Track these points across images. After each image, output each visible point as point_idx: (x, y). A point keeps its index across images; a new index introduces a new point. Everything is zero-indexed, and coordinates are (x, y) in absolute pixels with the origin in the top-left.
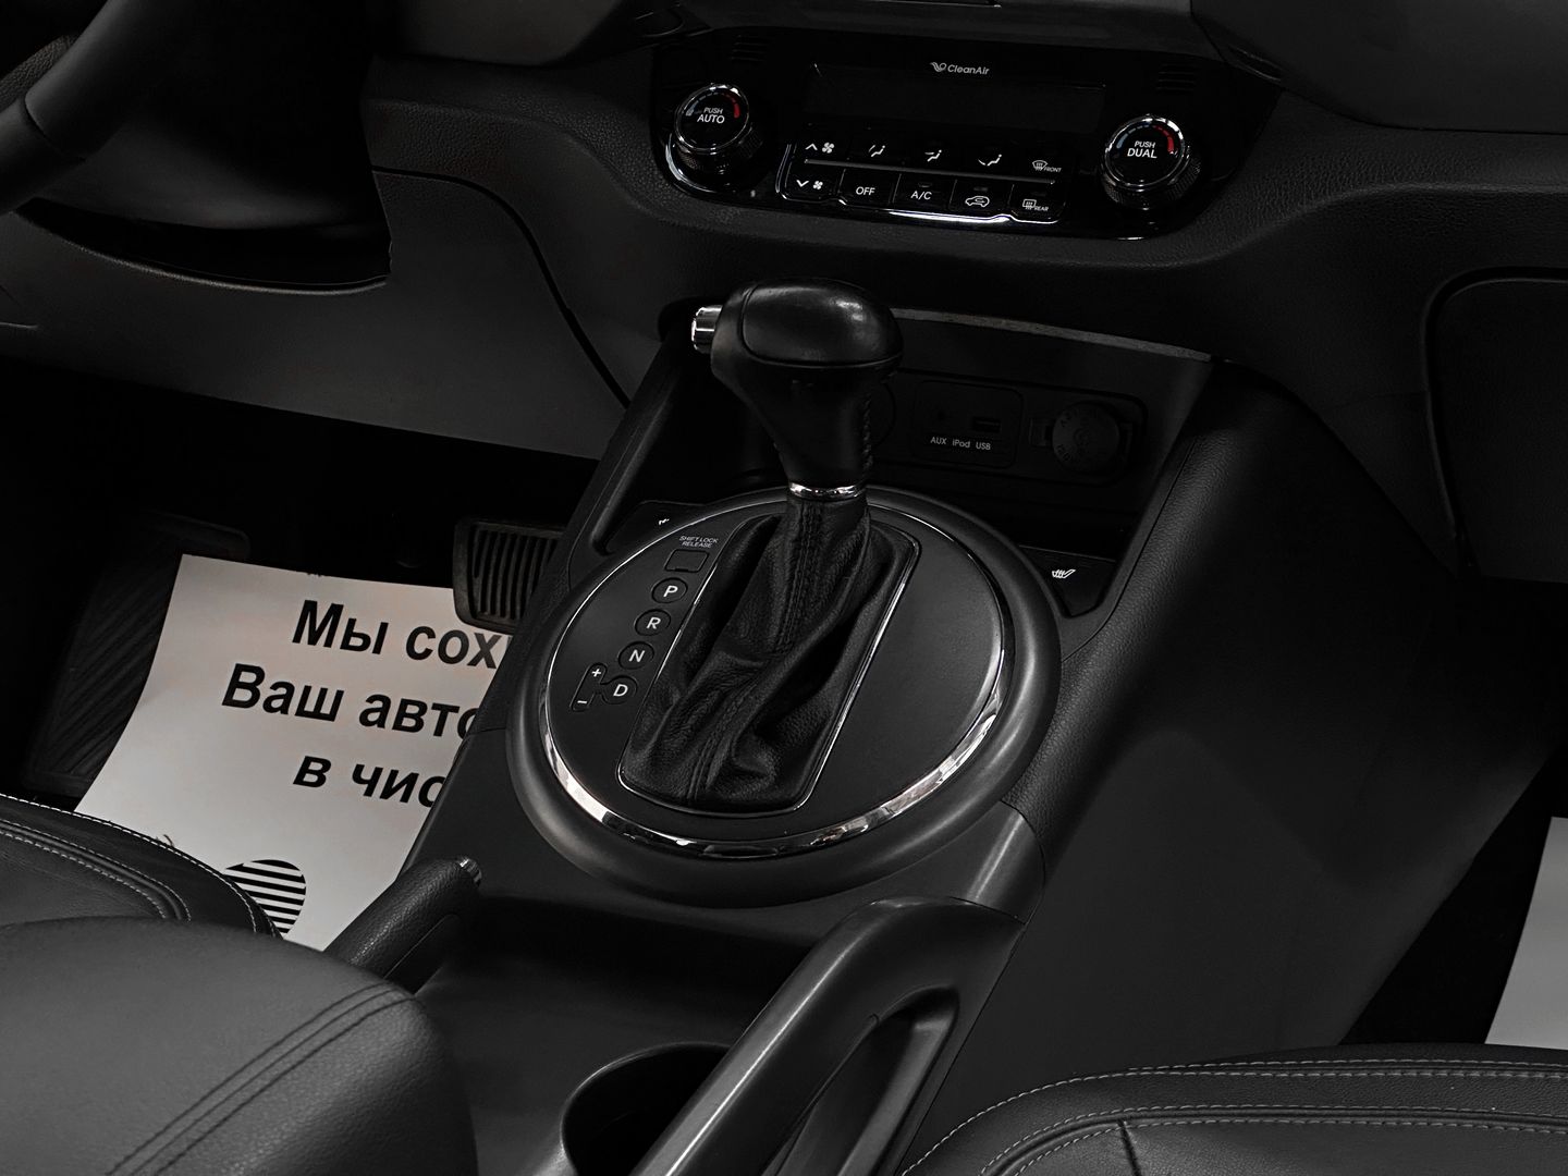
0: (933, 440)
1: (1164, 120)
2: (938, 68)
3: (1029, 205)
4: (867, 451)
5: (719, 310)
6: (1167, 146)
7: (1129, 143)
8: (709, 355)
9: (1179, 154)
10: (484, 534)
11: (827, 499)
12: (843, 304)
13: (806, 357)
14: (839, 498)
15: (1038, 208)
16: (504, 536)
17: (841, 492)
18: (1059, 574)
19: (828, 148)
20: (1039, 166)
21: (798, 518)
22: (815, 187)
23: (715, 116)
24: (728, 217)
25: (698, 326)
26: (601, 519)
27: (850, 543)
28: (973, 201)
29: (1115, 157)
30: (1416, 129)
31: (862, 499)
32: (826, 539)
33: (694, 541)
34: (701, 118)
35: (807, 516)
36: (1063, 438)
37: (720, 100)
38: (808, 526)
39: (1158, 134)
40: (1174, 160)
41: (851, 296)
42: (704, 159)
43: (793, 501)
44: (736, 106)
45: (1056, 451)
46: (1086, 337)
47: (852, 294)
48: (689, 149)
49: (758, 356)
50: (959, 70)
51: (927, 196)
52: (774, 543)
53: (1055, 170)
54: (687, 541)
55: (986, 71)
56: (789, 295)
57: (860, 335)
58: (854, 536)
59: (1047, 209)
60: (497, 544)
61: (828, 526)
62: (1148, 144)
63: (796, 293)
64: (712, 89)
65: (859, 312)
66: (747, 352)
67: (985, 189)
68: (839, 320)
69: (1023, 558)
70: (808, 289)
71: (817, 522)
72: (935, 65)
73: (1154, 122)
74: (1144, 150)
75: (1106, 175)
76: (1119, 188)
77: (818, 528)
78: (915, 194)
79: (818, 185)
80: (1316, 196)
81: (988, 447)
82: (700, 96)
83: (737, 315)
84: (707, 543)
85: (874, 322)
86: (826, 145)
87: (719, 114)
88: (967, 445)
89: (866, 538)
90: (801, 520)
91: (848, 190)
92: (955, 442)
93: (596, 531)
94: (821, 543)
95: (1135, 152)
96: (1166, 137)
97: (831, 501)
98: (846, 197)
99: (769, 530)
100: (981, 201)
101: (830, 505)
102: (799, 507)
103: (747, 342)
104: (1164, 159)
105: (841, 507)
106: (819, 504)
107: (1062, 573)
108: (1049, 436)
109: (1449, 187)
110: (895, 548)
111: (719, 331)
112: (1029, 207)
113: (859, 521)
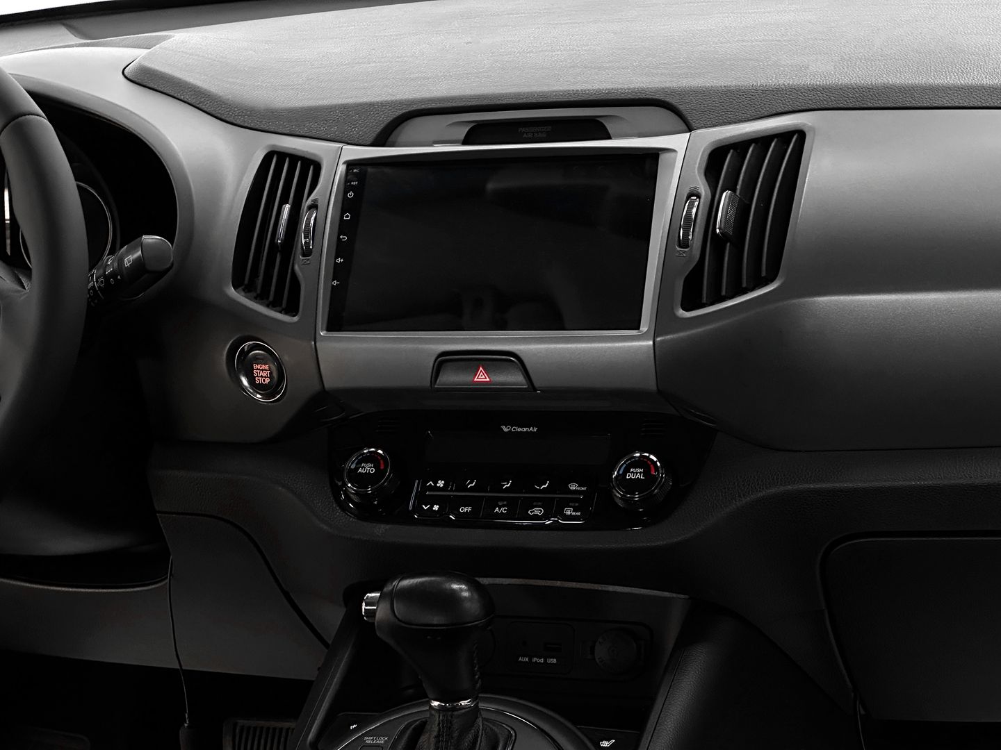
0: (520, 659)
1: (647, 455)
2: (505, 429)
3: (568, 512)
4: (477, 677)
5: (379, 594)
6: (650, 470)
7: (627, 470)
8: (374, 623)
9: (658, 474)
10: (242, 728)
11: (454, 709)
12: (455, 586)
13: (435, 622)
14: (462, 708)
15: (574, 514)
16: (255, 728)
17: (463, 704)
18: (605, 744)
19: (441, 484)
20: (573, 487)
21: (437, 723)
22: (434, 509)
23: (368, 468)
24: (381, 531)
25: (366, 606)
26: (313, 728)
27: (470, 736)
28: (533, 511)
29: (619, 478)
30: (800, 451)
31: (477, 705)
32: (456, 734)
33: (373, 740)
34: (360, 470)
35: (443, 720)
36: (602, 652)
37: (372, 458)
38: (443, 727)
39: (643, 463)
40: (655, 478)
41: (459, 581)
42: (363, 496)
43: (433, 712)
44: (382, 462)
45: (597, 660)
46: (611, 588)
47: (459, 579)
48: (354, 490)
49: (404, 623)
50: (519, 430)
51: (505, 510)
52: (423, 739)
53: (583, 489)
54: (368, 740)
55: (535, 429)
56: (422, 584)
57: (467, 605)
58: (473, 731)
59: (579, 514)
60: (251, 732)
61: (457, 724)
62: (639, 470)
63: (426, 581)
64: (365, 451)
65: (466, 591)
66: (397, 620)
67: (540, 503)
68: (454, 596)
69: (579, 734)
70: (433, 579)
71: (449, 725)
72: (504, 427)
73: (641, 456)
74: (637, 474)
75: (614, 491)
76: (623, 498)
77: (450, 728)
78: (497, 510)
79: (436, 508)
80: (744, 495)
81: (555, 661)
82: (360, 456)
83: (389, 597)
84: (381, 741)
85: (476, 596)
86: (439, 482)
87: (371, 467)
88: (542, 660)
89: (480, 732)
90: (439, 724)
91: (455, 510)
92: (534, 660)
93: (311, 736)
94: (452, 738)
95: (631, 475)
96: (649, 466)
97: (458, 710)
98: (453, 515)
99: (420, 729)
100: (538, 511)
101: (456, 713)
102: (437, 715)
103: (397, 614)
104: (650, 479)
105: (464, 713)
106: (450, 713)
107: (607, 743)
108: (593, 652)
109: (824, 486)
110: (500, 736)
111: (379, 609)
112: (568, 513)
113: (475, 720)
